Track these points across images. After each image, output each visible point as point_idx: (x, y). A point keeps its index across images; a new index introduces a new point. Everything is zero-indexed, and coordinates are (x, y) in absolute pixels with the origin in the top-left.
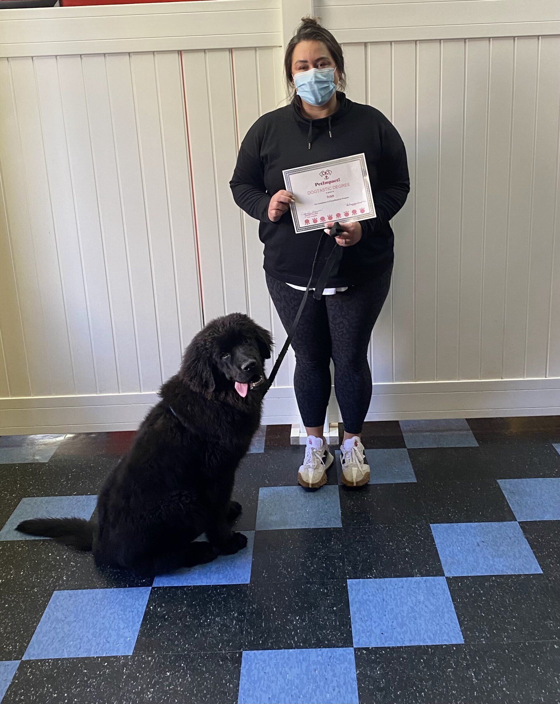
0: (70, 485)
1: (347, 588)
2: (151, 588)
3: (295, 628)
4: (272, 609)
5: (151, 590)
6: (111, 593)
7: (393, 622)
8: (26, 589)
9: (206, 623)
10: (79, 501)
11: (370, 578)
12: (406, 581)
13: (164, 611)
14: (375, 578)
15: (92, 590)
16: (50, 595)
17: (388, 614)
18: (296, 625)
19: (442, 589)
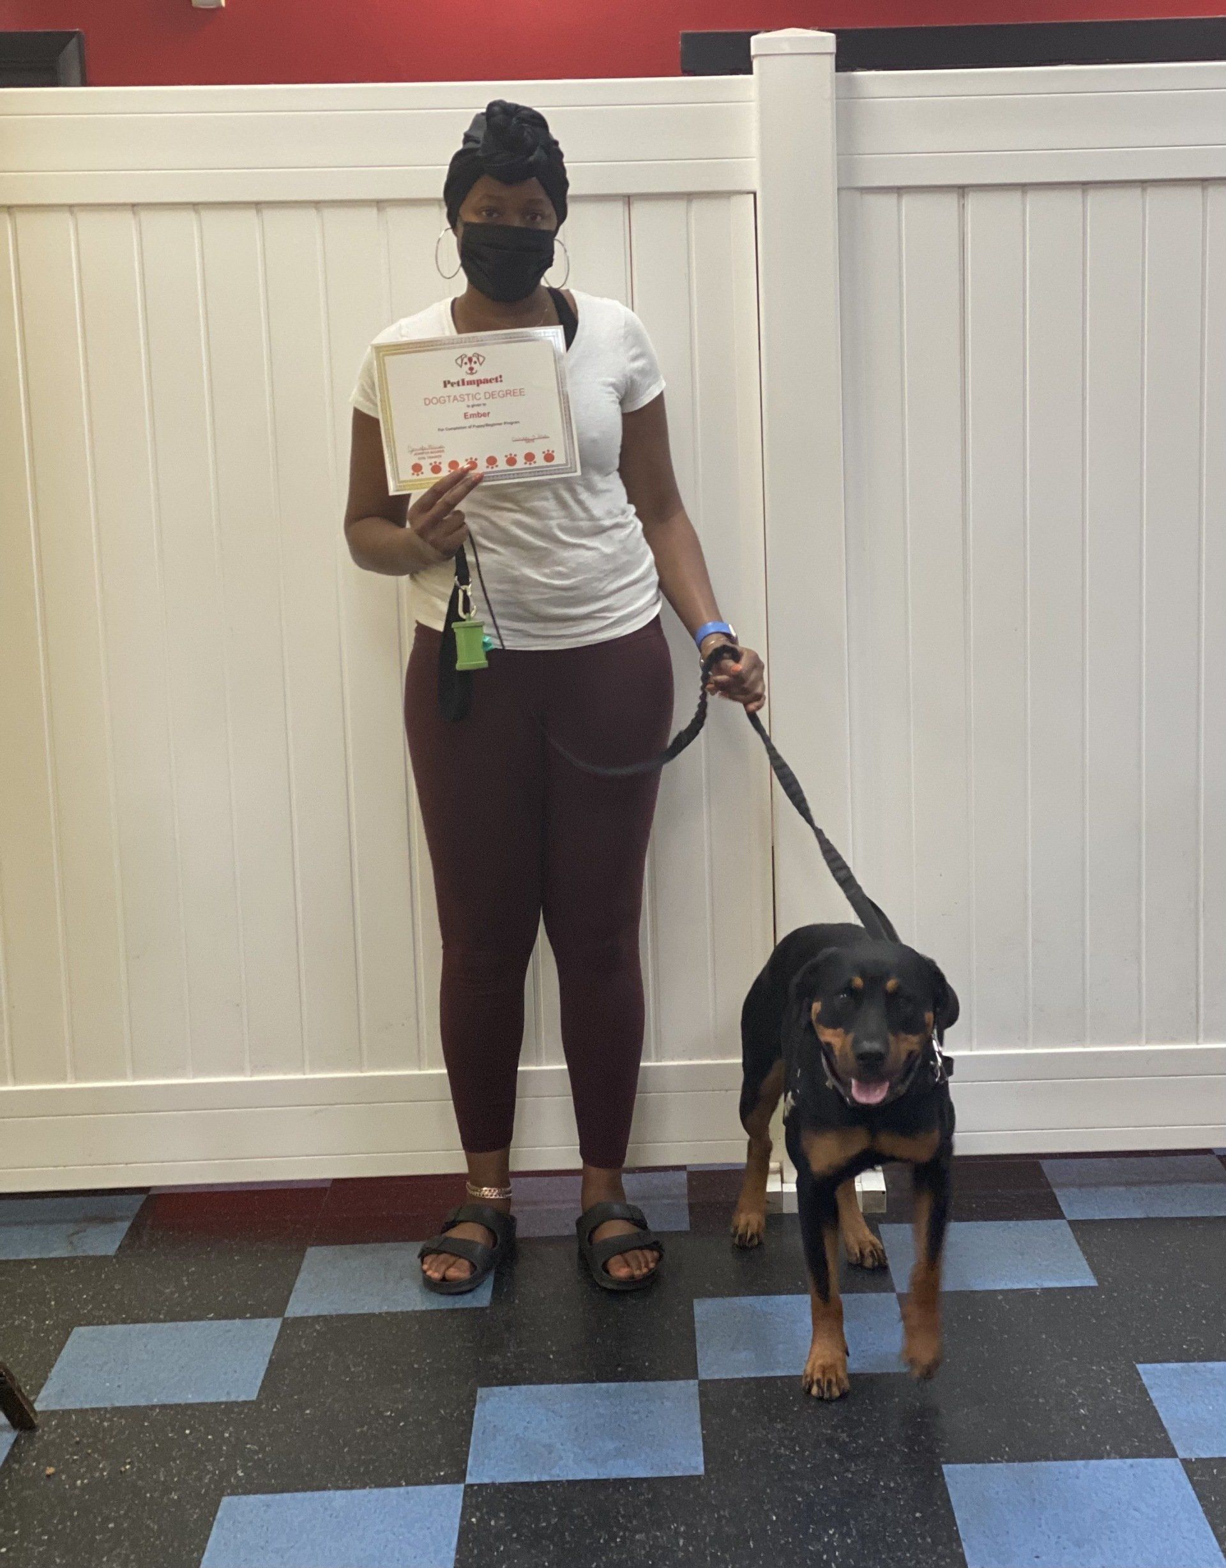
0: (190, 1299)
1: (944, 1479)
2: (462, 1486)
3: (829, 1548)
4: (768, 1517)
5: (465, 1493)
6: (365, 1496)
7: (1059, 1537)
8: (148, 1495)
9: (612, 1545)
10: (229, 1331)
11: (999, 1462)
12: (1085, 1467)
13: (506, 1525)
14: (1008, 1461)
15: (317, 1494)
16: (216, 1505)
17: (1047, 1524)
18: (830, 1542)
19: (1173, 1479)
